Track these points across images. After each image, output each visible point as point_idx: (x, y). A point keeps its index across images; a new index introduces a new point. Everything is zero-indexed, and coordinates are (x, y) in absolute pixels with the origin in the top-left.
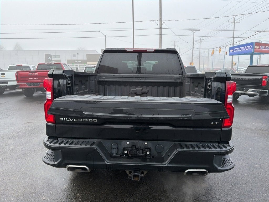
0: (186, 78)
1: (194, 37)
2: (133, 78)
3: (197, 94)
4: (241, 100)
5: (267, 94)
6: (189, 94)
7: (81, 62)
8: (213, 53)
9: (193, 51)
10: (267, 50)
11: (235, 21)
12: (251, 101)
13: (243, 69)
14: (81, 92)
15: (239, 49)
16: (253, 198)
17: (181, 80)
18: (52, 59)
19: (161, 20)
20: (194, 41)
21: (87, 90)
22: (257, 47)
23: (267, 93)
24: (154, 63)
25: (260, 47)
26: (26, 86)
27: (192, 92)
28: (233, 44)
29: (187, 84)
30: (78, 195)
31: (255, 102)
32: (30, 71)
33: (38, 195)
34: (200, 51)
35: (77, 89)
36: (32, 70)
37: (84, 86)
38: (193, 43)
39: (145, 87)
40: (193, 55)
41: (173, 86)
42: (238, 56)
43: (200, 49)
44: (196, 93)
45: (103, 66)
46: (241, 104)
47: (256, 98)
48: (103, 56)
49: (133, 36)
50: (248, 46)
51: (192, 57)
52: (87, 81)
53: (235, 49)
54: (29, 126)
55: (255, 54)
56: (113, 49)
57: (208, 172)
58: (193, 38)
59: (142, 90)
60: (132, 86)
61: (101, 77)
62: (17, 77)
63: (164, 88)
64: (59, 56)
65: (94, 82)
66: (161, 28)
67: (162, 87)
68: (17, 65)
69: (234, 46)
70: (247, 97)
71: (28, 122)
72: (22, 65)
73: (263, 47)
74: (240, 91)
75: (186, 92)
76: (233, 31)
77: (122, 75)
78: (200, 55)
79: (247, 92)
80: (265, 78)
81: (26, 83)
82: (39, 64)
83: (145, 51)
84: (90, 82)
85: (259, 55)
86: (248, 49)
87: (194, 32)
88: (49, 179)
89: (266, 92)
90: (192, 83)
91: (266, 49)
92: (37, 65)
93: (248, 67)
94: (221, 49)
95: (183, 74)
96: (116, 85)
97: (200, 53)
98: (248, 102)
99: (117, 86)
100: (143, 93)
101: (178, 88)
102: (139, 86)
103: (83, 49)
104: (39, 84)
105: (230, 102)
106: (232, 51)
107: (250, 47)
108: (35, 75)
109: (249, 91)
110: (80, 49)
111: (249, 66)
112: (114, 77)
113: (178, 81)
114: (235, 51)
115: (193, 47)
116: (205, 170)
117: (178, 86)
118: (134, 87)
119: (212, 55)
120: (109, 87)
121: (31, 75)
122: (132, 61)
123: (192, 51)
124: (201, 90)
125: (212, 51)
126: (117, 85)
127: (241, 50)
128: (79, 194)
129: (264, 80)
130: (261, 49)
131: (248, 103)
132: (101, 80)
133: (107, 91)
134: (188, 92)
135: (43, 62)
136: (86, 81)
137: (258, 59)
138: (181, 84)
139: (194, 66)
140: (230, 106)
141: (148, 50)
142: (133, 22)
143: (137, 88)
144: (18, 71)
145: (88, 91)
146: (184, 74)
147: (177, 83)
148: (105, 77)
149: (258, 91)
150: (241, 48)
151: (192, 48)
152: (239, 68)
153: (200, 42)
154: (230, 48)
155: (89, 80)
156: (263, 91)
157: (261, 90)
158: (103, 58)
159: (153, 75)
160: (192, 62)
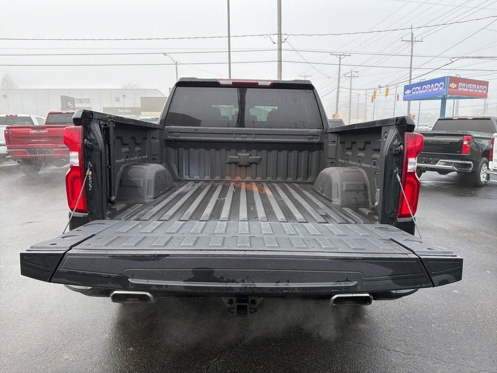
0: (330, 134)
1: (340, 67)
2: (232, 134)
3: (350, 162)
4: (424, 180)
5: (471, 169)
6: (335, 163)
7: (130, 111)
8: (373, 98)
9: (338, 92)
10: (470, 90)
11: (414, 40)
12: (443, 182)
13: (427, 126)
14: (134, 159)
15: (421, 90)
16: (451, 347)
17: (321, 138)
18: (74, 106)
19: (280, 34)
20: (339, 74)
21: (145, 157)
22: (453, 85)
23: (471, 167)
24: (269, 109)
25: (458, 86)
26: (26, 153)
27: (340, 160)
28: (410, 80)
29: (332, 145)
30: (131, 349)
31: (450, 184)
32: (32, 126)
33: (54, 351)
34: (351, 93)
35: (126, 153)
36: (36, 123)
37: (140, 149)
38: (339, 78)
39: (254, 151)
40: (338, 102)
41: (306, 150)
42: (419, 101)
43: (351, 89)
44: (347, 162)
45: (174, 114)
46: (425, 187)
47: (451, 176)
48: (176, 93)
49: (230, 63)
50: (437, 84)
51: (337, 104)
52: (146, 138)
53: (414, 90)
54: (33, 228)
55: (450, 98)
56: (194, 80)
57: (372, 297)
58: (338, 69)
59: (248, 157)
60: (230, 149)
61: (171, 132)
62: (7, 136)
63: (289, 153)
64: (88, 101)
65: (158, 141)
66: (280, 50)
67: (286, 151)
68: (7, 116)
69: (412, 83)
70: (436, 174)
71: (30, 221)
72: (16, 116)
73: (464, 85)
74: (424, 163)
75: (330, 161)
76: (410, 57)
77: (211, 129)
78: (350, 100)
79: (436, 165)
80: (468, 140)
81: (24, 150)
82: (50, 113)
83: (254, 85)
84: (150, 142)
85: (456, 100)
86: (437, 89)
87: (340, 59)
88: (75, 323)
89: (470, 165)
90: (341, 143)
91: (469, 88)
92: (47, 116)
93: (437, 122)
94: (388, 89)
95: (323, 128)
96: (200, 148)
97: (351, 96)
98: (437, 184)
99: (203, 150)
100: (251, 164)
101: (315, 154)
102: (242, 151)
103: (134, 88)
104: (50, 150)
105: (412, 171)
106: (408, 92)
107: (442, 84)
108: (42, 134)
109: (439, 164)
110: (129, 88)
111: (439, 120)
112: (196, 133)
113: (316, 140)
114: (414, 93)
115: (339, 87)
116: (368, 295)
117: (315, 150)
118: (233, 151)
119: (373, 100)
120: (187, 151)
121: (35, 133)
122: (229, 106)
123: (336, 94)
124: (358, 154)
125: (372, 94)
126: (202, 148)
127: (424, 91)
128: (134, 347)
129: (465, 143)
130: (460, 89)
131: (437, 186)
132: (171, 137)
133: (182, 159)
134: (332, 160)
135: (57, 109)
136: (143, 138)
137: (454, 109)
138: (320, 146)
139: (341, 120)
140: (412, 179)
141: (260, 83)
142: (229, 37)
143: (239, 154)
144: (10, 126)
145: (147, 159)
146: (325, 128)
147: (313, 144)
148: (179, 133)
149: (456, 163)
150: (424, 88)
151: (337, 87)
152: (421, 125)
153: (351, 77)
154: (405, 86)
155: (148, 138)
156: (464, 164)
157: (460, 162)
158: (175, 97)
159: (269, 129)
160: (337, 113)
